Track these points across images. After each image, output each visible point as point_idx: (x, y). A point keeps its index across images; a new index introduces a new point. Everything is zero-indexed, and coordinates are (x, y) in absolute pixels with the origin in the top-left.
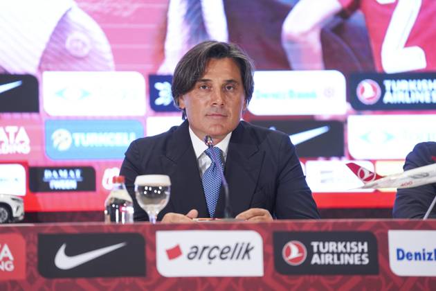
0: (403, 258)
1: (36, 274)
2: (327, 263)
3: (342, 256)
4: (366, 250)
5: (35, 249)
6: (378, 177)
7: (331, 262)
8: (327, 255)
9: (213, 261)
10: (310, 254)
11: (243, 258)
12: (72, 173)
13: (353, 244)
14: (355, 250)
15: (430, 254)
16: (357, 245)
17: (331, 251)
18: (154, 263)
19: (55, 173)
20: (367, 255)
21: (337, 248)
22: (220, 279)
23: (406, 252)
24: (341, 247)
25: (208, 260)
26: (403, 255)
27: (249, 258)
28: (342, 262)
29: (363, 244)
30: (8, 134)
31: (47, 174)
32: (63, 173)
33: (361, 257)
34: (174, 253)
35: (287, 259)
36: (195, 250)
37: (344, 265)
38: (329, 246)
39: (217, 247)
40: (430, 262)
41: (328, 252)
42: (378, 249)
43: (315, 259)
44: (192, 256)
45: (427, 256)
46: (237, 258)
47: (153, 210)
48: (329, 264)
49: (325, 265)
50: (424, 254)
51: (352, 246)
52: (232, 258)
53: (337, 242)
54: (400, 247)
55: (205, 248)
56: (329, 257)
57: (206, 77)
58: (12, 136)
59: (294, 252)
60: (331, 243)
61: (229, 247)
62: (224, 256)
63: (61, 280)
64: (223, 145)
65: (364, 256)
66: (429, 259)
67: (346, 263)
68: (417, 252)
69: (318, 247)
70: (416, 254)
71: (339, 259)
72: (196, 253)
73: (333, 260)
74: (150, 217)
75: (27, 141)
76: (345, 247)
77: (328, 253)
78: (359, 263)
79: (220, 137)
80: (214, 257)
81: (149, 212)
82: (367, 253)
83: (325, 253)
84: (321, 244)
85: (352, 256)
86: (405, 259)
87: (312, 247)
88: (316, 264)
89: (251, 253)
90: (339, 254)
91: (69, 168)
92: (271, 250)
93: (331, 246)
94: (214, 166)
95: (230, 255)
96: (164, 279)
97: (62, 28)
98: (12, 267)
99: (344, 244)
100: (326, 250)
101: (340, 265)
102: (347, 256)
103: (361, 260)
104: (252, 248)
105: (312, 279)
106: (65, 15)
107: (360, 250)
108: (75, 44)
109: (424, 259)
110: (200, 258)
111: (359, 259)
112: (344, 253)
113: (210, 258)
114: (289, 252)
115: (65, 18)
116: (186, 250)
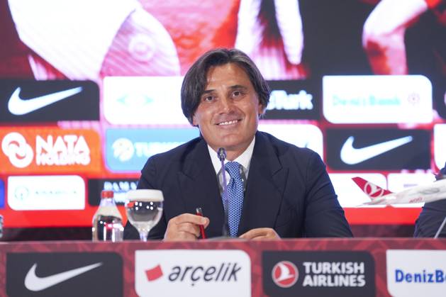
0: (401, 280)
1: (4, 296)
2: (320, 285)
3: (336, 277)
4: (362, 271)
6: (387, 192)
7: (325, 284)
8: (320, 277)
9: (197, 283)
10: (302, 275)
11: (229, 279)
12: (133, 186)
13: (349, 264)
14: (351, 271)
15: (431, 276)
16: (353, 266)
17: (324, 272)
18: (133, 284)
19: (115, 185)
20: (363, 276)
21: (331, 269)
23: (405, 274)
24: (335, 267)
25: (191, 282)
26: (402, 277)
27: (235, 279)
28: (336, 284)
29: (359, 265)
30: (66, 144)
32: (124, 185)
33: (356, 279)
34: (154, 274)
35: (276, 281)
36: (177, 271)
37: (338, 287)
38: (322, 267)
39: (201, 268)
40: (431, 284)
42: (376, 271)
43: (308, 281)
44: (173, 277)
45: (428, 278)
46: (223, 279)
48: (322, 286)
49: (317, 287)
50: (424, 276)
51: (348, 266)
52: (217, 279)
53: (331, 262)
54: (399, 268)
55: (188, 269)
56: (322, 279)
58: (71, 145)
59: (284, 273)
60: (325, 264)
61: (214, 268)
62: (208, 277)
64: (245, 159)
65: (360, 278)
66: (430, 281)
67: (341, 285)
68: (417, 272)
69: (311, 267)
70: (416, 276)
71: (333, 281)
72: (178, 273)
73: (326, 281)
74: (141, 235)
75: (87, 151)
76: (340, 267)
77: (321, 274)
78: (355, 285)
80: (198, 278)
81: (139, 230)
82: (363, 274)
83: (318, 275)
84: (314, 265)
85: (347, 277)
86: (404, 280)
87: (304, 267)
88: (308, 286)
89: (238, 274)
90: (333, 275)
91: (131, 180)
92: (259, 270)
93: (325, 267)
94: (233, 182)
95: (214, 276)
97: (125, 30)
99: (338, 264)
100: (319, 271)
101: (334, 287)
102: (341, 277)
103: (357, 282)
104: (239, 269)
106: (129, 17)
107: (356, 272)
109: (425, 281)
110: (182, 279)
111: (355, 280)
112: (339, 275)
113: (193, 280)
114: (279, 273)
115: (128, 21)
116: (167, 271)
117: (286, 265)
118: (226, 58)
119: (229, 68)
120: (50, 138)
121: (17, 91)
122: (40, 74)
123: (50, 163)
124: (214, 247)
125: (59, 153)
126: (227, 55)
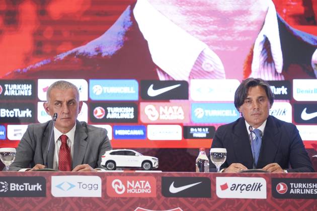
1: (161, 195)
2: (297, 193)
4: (316, 187)
5: (160, 183)
8: (297, 190)
9: (243, 191)
10: (289, 189)
11: (257, 190)
12: (204, 129)
13: (310, 184)
14: (311, 187)
16: (312, 185)
18: (215, 191)
19: (196, 129)
21: (302, 186)
22: (246, 200)
24: (304, 186)
27: (260, 190)
29: (315, 185)
30: (173, 110)
31: (192, 130)
32: (200, 130)
33: (313, 190)
34: (224, 187)
35: (278, 191)
36: (234, 186)
37: (306, 194)
38: (298, 185)
39: (245, 185)
41: (298, 188)
43: (292, 191)
44: (232, 189)
46: (254, 190)
47: (218, 164)
52: (252, 190)
53: (302, 183)
55: (239, 185)
57: (248, 97)
58: (175, 110)
59: (282, 187)
61: (250, 185)
62: (248, 189)
63: (172, 198)
64: (262, 128)
65: (315, 190)
69: (293, 185)
71: (303, 191)
72: (234, 187)
73: (300, 192)
75: (183, 113)
76: (306, 186)
79: (260, 124)
80: (243, 189)
83: (296, 189)
84: (295, 184)
85: (309, 190)
87: (290, 185)
88: (292, 193)
89: (261, 188)
90: (303, 189)
91: (203, 127)
92: (270, 187)
93: (300, 185)
94: (257, 138)
95: (251, 188)
96: (219, 199)
98: (150, 191)
99: (305, 184)
101: (304, 194)
102: (307, 190)
103: (314, 192)
104: (262, 185)
105: (290, 200)
106: (202, 52)
107: (313, 187)
108: (207, 66)
110: (236, 190)
112: (306, 189)
113: (241, 190)
114: (279, 188)
115: (203, 54)
116: (230, 186)
117: (282, 184)
118: (256, 83)
119: (257, 87)
120: (166, 107)
121: (152, 86)
122: (162, 78)
123: (166, 119)
124: (250, 176)
125: (170, 114)
126: (256, 81)
